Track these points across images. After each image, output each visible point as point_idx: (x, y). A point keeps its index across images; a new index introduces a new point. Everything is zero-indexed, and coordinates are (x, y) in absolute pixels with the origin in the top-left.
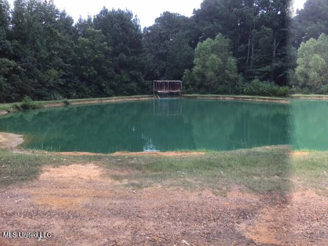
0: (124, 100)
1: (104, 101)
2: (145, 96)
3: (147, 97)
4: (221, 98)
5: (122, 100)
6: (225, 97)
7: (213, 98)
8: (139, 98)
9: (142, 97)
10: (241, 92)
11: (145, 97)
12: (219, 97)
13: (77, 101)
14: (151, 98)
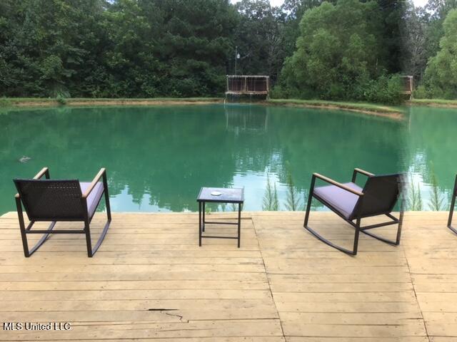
0: (165, 103)
1: (128, 103)
2: (205, 98)
3: (208, 101)
4: (322, 107)
5: (161, 103)
6: (328, 105)
7: (311, 106)
8: (195, 101)
9: (199, 100)
10: (360, 96)
11: (204, 101)
12: (320, 105)
13: (81, 101)
14: (213, 103)
